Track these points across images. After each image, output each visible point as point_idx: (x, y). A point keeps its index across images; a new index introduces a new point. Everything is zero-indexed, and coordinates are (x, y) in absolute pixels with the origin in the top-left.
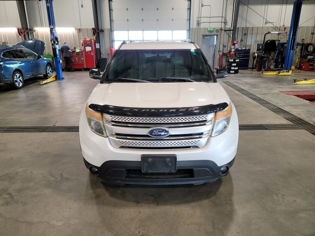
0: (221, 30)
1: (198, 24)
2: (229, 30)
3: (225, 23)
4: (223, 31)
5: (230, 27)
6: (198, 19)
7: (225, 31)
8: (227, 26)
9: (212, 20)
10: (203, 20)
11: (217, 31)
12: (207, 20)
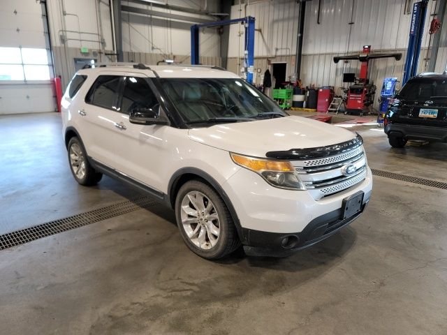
0: (100, 53)
1: (63, 40)
2: (111, 54)
3: (103, 43)
4: (103, 55)
5: (112, 49)
6: (61, 33)
7: (106, 54)
8: (106, 49)
9: (84, 37)
10: (69, 35)
11: (95, 54)
12: (76, 36)
